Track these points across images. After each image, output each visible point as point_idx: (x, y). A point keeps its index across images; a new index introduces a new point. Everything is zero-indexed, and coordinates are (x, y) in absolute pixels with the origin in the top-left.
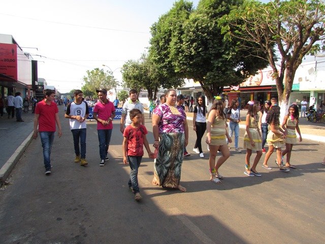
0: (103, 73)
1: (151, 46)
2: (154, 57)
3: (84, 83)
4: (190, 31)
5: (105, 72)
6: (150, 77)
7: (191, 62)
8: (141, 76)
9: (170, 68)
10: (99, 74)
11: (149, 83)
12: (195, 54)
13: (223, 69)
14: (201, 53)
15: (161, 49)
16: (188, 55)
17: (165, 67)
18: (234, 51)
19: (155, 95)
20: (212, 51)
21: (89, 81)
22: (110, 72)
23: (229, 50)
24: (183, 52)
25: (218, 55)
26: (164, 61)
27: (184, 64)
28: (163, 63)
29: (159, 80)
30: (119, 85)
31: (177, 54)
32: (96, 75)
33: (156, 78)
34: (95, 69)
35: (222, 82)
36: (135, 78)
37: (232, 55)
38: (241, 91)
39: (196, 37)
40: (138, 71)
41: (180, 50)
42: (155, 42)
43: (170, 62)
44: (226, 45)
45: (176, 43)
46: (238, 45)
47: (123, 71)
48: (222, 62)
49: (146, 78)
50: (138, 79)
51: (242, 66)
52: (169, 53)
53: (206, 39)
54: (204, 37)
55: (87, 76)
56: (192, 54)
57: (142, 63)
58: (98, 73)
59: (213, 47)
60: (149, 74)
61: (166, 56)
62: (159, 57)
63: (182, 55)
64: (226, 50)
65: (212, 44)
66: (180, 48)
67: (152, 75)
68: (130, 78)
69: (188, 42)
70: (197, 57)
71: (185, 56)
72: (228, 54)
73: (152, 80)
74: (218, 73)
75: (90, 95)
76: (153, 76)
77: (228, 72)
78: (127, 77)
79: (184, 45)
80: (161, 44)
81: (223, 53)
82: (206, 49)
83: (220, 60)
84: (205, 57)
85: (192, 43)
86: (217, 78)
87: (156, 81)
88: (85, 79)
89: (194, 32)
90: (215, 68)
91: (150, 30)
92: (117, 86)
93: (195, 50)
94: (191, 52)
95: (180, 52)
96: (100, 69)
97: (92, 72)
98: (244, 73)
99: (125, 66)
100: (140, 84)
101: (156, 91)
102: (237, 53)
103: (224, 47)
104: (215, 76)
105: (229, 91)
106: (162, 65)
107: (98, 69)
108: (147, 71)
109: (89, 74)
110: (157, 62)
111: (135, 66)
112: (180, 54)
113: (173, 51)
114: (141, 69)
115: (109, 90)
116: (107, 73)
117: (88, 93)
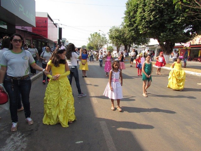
0: (99, 35)
1: (125, 16)
2: (127, 23)
3: (89, 42)
4: (151, 3)
6: (126, 37)
7: (151, 26)
8: (120, 36)
9: (137, 30)
10: (98, 36)
11: (126, 41)
12: (153, 20)
13: (174, 30)
14: (158, 19)
15: (132, 18)
16: (148, 21)
17: (133, 29)
18: (183, 16)
19: (129, 49)
20: (166, 17)
21: (91, 40)
22: (104, 35)
23: (179, 16)
24: (145, 19)
25: (171, 20)
26: (133, 26)
27: (145, 27)
28: (132, 27)
29: (132, 39)
31: (141, 21)
32: (95, 36)
33: (130, 38)
34: (95, 33)
35: (173, 40)
36: (117, 38)
37: (182, 20)
38: (192, 47)
39: (155, 7)
40: (118, 33)
41: (143, 17)
42: (128, 13)
43: (137, 26)
44: (178, 13)
45: (141, 13)
46: (187, 12)
47: (109, 34)
48: (173, 25)
49: (123, 38)
50: (118, 39)
51: (191, 29)
52: (136, 20)
53: (163, 9)
54: (161, 7)
55: (90, 37)
56: (151, 20)
57: (122, 28)
58: (96, 36)
59: (167, 14)
60: (126, 35)
61: (134, 22)
62: (130, 23)
63: (145, 21)
64: (177, 16)
65: (166, 12)
66: (143, 16)
67: (127, 35)
68: (113, 38)
69: (149, 11)
70: (155, 22)
71: (147, 21)
72: (179, 19)
73: (127, 39)
74: (170, 33)
75: (92, 49)
76: (128, 37)
77: (178, 33)
78: (111, 37)
79: (146, 14)
80: (131, 14)
81: (175, 18)
82: (162, 16)
83: (172, 23)
84: (161, 22)
85: (151, 12)
86: (169, 36)
87: (130, 40)
88: (89, 39)
89: (153, 4)
90: (168, 30)
91: (126, 5)
92: (108, 43)
93: (153, 17)
94: (151, 19)
95: (143, 19)
96: (98, 33)
97: (93, 35)
98: (192, 33)
99: (110, 30)
100: (120, 42)
101: (130, 46)
102: (186, 18)
103: (175, 14)
104: (167, 36)
105: (182, 48)
106: (132, 28)
107: (97, 33)
108: (124, 33)
109: (91, 36)
110: (128, 26)
111: (117, 30)
112: (143, 21)
113: (138, 19)
114: (121, 32)
115: (103, 46)
116: (102, 35)
117: (91, 48)
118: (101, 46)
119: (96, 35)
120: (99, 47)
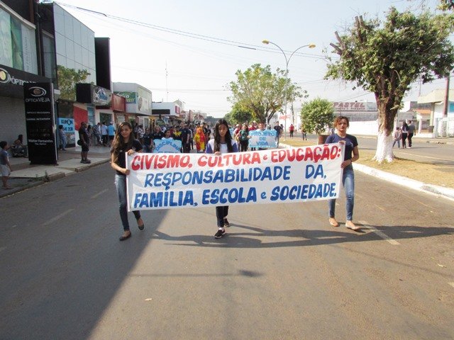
0: (269, 74)
3: (234, 98)
5: (273, 71)
21: (240, 91)
30: (300, 96)
32: (255, 78)
34: (253, 67)
58: (259, 75)
75: (247, 119)
88: (234, 88)
92: (297, 98)
97: (246, 73)
107: (258, 66)
109: (241, 78)
115: (280, 106)
116: (276, 72)
117: (242, 117)
118: (275, 108)
119: (256, 71)
120: (267, 111)
